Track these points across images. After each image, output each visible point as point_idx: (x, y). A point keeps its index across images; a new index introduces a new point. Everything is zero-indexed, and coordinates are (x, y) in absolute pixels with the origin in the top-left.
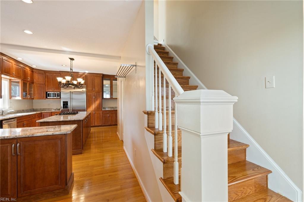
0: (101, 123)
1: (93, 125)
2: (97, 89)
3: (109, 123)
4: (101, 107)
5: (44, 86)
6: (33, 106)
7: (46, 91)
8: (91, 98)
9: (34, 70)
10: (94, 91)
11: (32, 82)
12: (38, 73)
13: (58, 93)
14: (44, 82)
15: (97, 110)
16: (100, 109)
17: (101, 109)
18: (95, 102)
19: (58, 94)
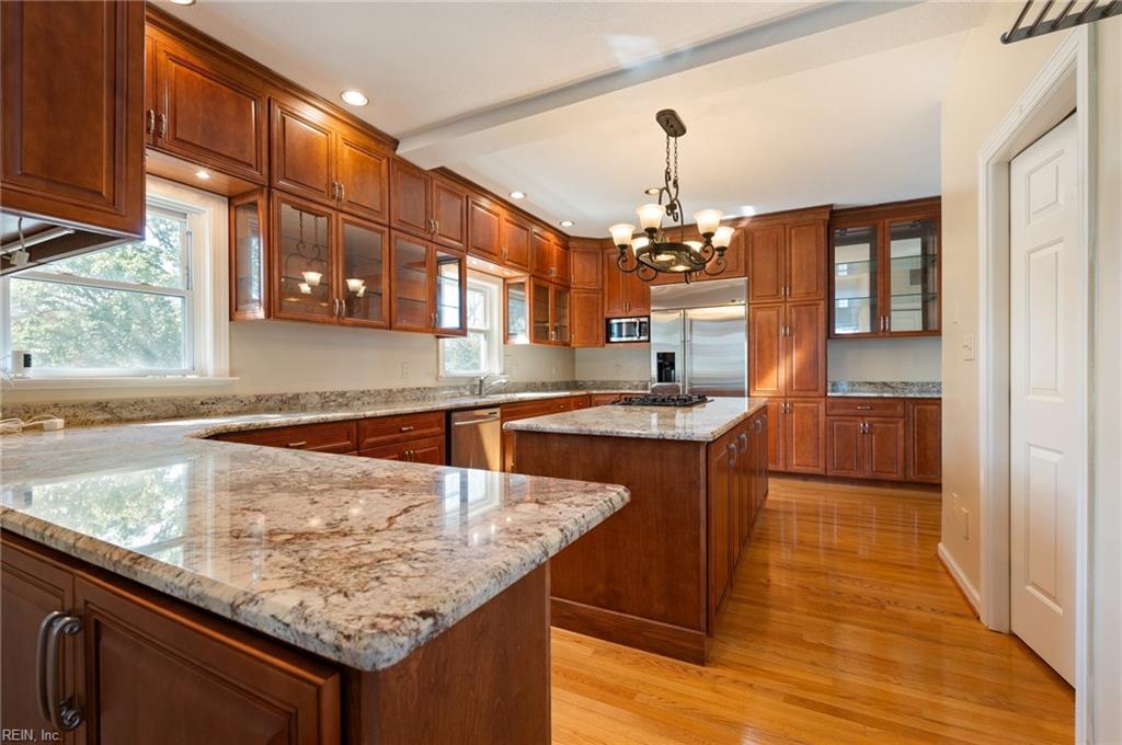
0: (822, 464)
1: (781, 467)
2: (798, 290)
3: (867, 467)
4: (821, 378)
5: (600, 296)
6: (573, 374)
7: (606, 315)
8: (770, 334)
9: (571, 244)
10: (785, 301)
11: (564, 287)
12: (582, 252)
13: (642, 320)
14: (600, 283)
15: (802, 394)
16: (816, 390)
17: (821, 391)
18: (788, 352)
19: (641, 323)
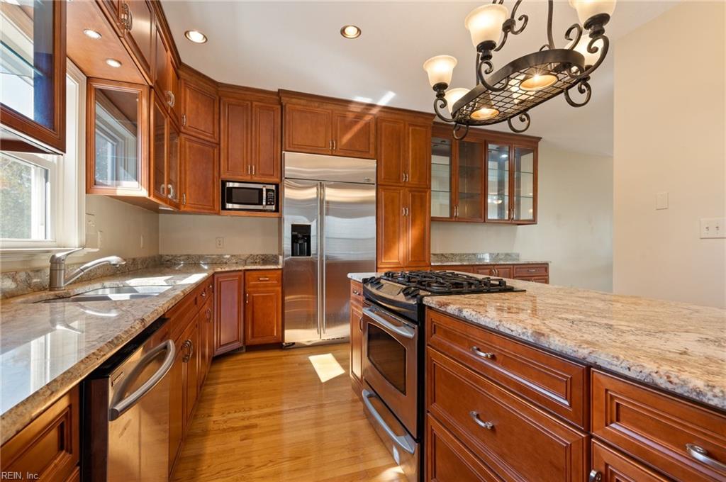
4: (426, 250)
5: (217, 151)
7: (224, 176)
8: (394, 213)
10: (405, 187)
13: (270, 187)
14: (217, 135)
18: (406, 230)
19: (268, 191)
